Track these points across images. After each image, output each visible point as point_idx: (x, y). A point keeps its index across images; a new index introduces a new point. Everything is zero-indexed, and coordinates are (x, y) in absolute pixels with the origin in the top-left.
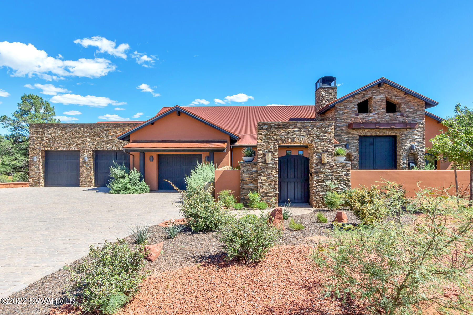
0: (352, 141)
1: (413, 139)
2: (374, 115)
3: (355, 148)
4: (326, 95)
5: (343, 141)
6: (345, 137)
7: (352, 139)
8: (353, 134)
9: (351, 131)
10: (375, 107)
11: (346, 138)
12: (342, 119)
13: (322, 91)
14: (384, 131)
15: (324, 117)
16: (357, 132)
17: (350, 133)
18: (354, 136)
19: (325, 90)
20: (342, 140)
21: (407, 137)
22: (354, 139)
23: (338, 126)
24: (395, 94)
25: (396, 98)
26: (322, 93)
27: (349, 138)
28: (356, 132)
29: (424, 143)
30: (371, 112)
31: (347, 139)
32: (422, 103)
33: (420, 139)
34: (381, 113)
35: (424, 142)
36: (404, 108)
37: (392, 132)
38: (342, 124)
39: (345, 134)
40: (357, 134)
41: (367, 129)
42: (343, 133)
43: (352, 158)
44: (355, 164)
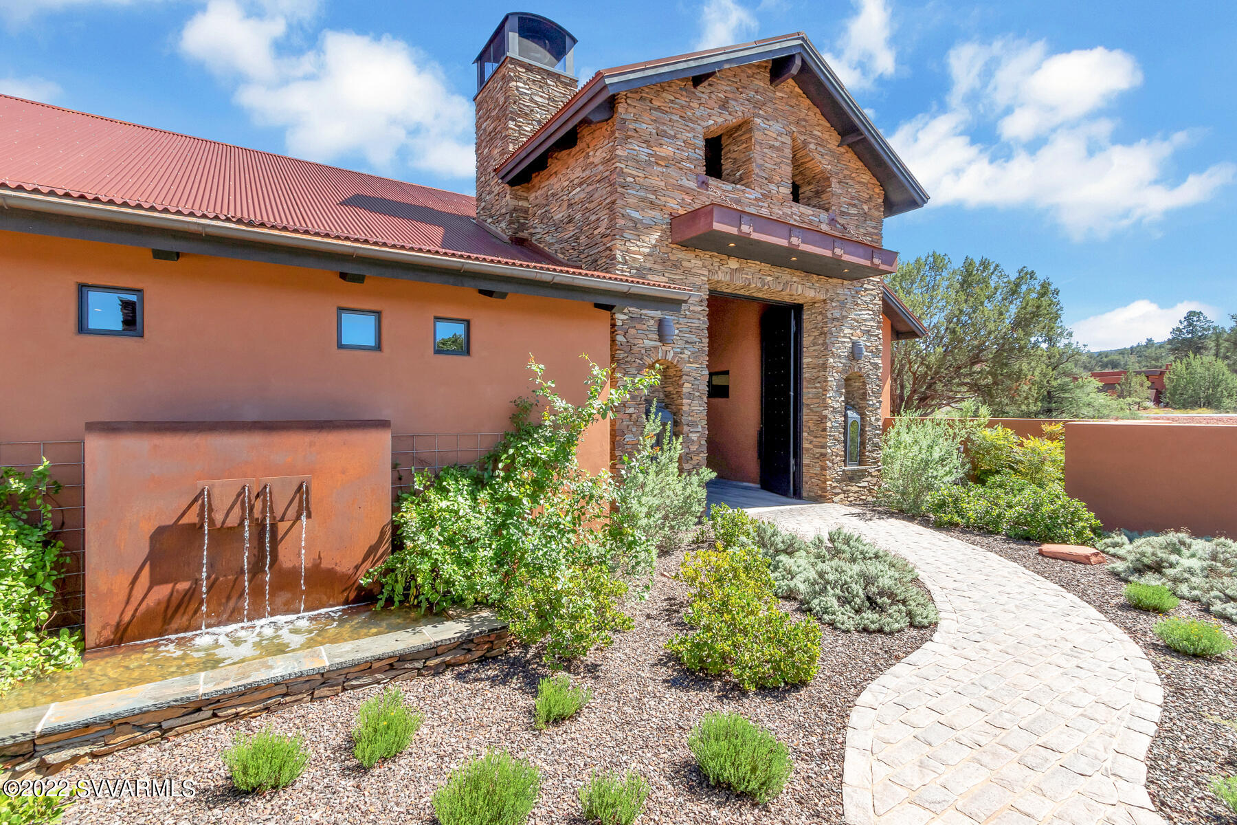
1: (857, 322)
2: (756, 199)
3: (694, 337)
8: (689, 271)
9: (681, 255)
10: (760, 166)
12: (647, 189)
14: (786, 275)
16: (704, 266)
17: (676, 265)
18: (691, 279)
19: (531, 76)
21: (844, 313)
23: (631, 219)
24: (816, 132)
25: (819, 149)
26: (517, 87)
28: (699, 263)
29: (879, 338)
30: (747, 185)
32: (877, 190)
33: (872, 323)
34: (778, 200)
35: (881, 336)
36: (839, 196)
37: (807, 284)
38: (645, 214)
39: (659, 264)
40: (701, 272)
41: (737, 259)
42: (650, 258)
43: (687, 385)
44: (693, 416)
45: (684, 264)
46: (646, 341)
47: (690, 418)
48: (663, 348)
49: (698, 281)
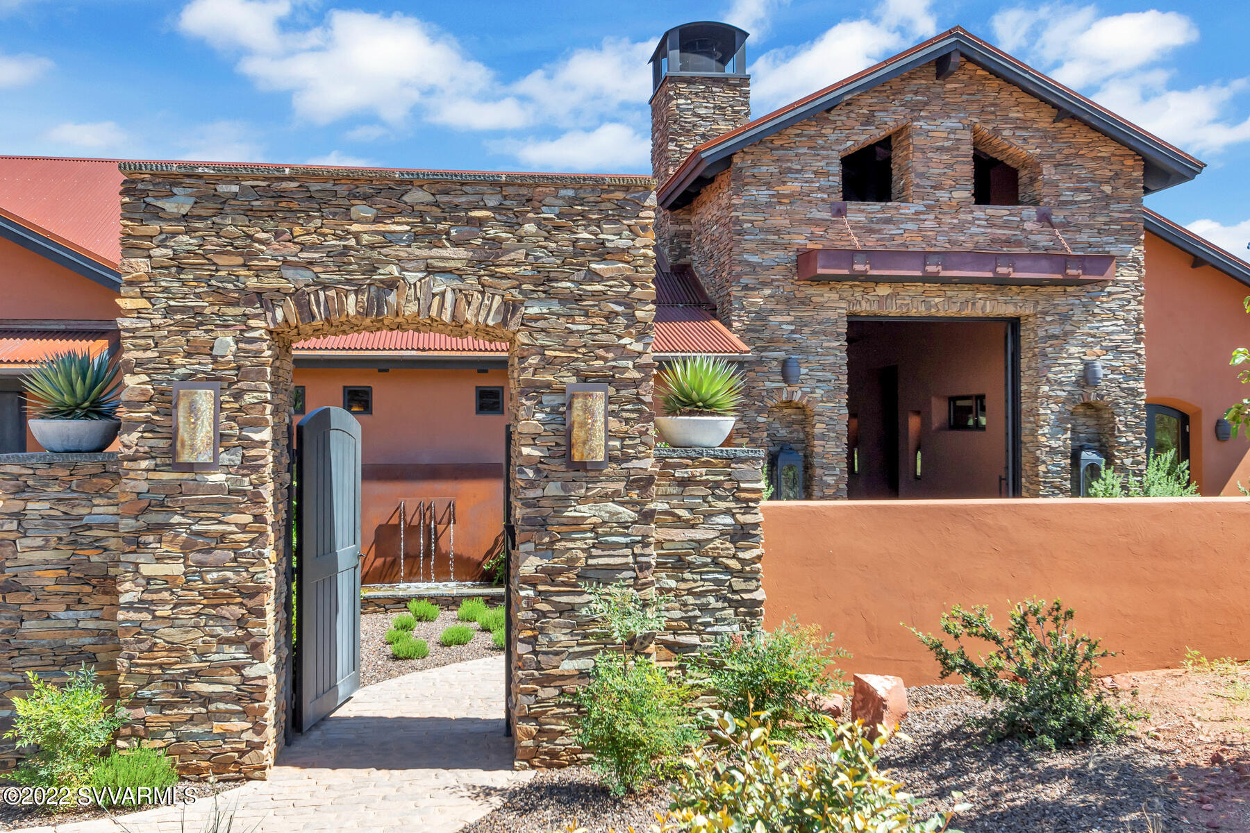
0: (813, 342)
1: (1094, 336)
2: (917, 213)
3: (829, 375)
4: (699, 116)
5: (771, 340)
6: (780, 319)
7: (814, 333)
8: (822, 306)
9: (810, 291)
10: (922, 175)
11: (788, 323)
12: (768, 231)
13: (680, 95)
14: (965, 293)
15: (689, 222)
16: (841, 298)
17: (806, 302)
18: (824, 314)
19: (694, 89)
20: (766, 335)
21: (1068, 328)
22: (824, 333)
23: (749, 264)
24: (1012, 115)
25: (1018, 133)
26: (678, 106)
27: (800, 324)
28: (835, 296)
29: (1140, 355)
30: (905, 201)
31: (793, 332)
32: (1129, 162)
33: (1124, 336)
34: (950, 207)
35: (1142, 352)
36: (1054, 184)
37: (1002, 299)
38: (765, 257)
39: (783, 303)
40: (837, 305)
41: (887, 285)
42: (773, 299)
43: (818, 425)
44: (828, 458)
45: (814, 299)
46: (767, 383)
47: (824, 461)
48: (789, 389)
49: (832, 315)
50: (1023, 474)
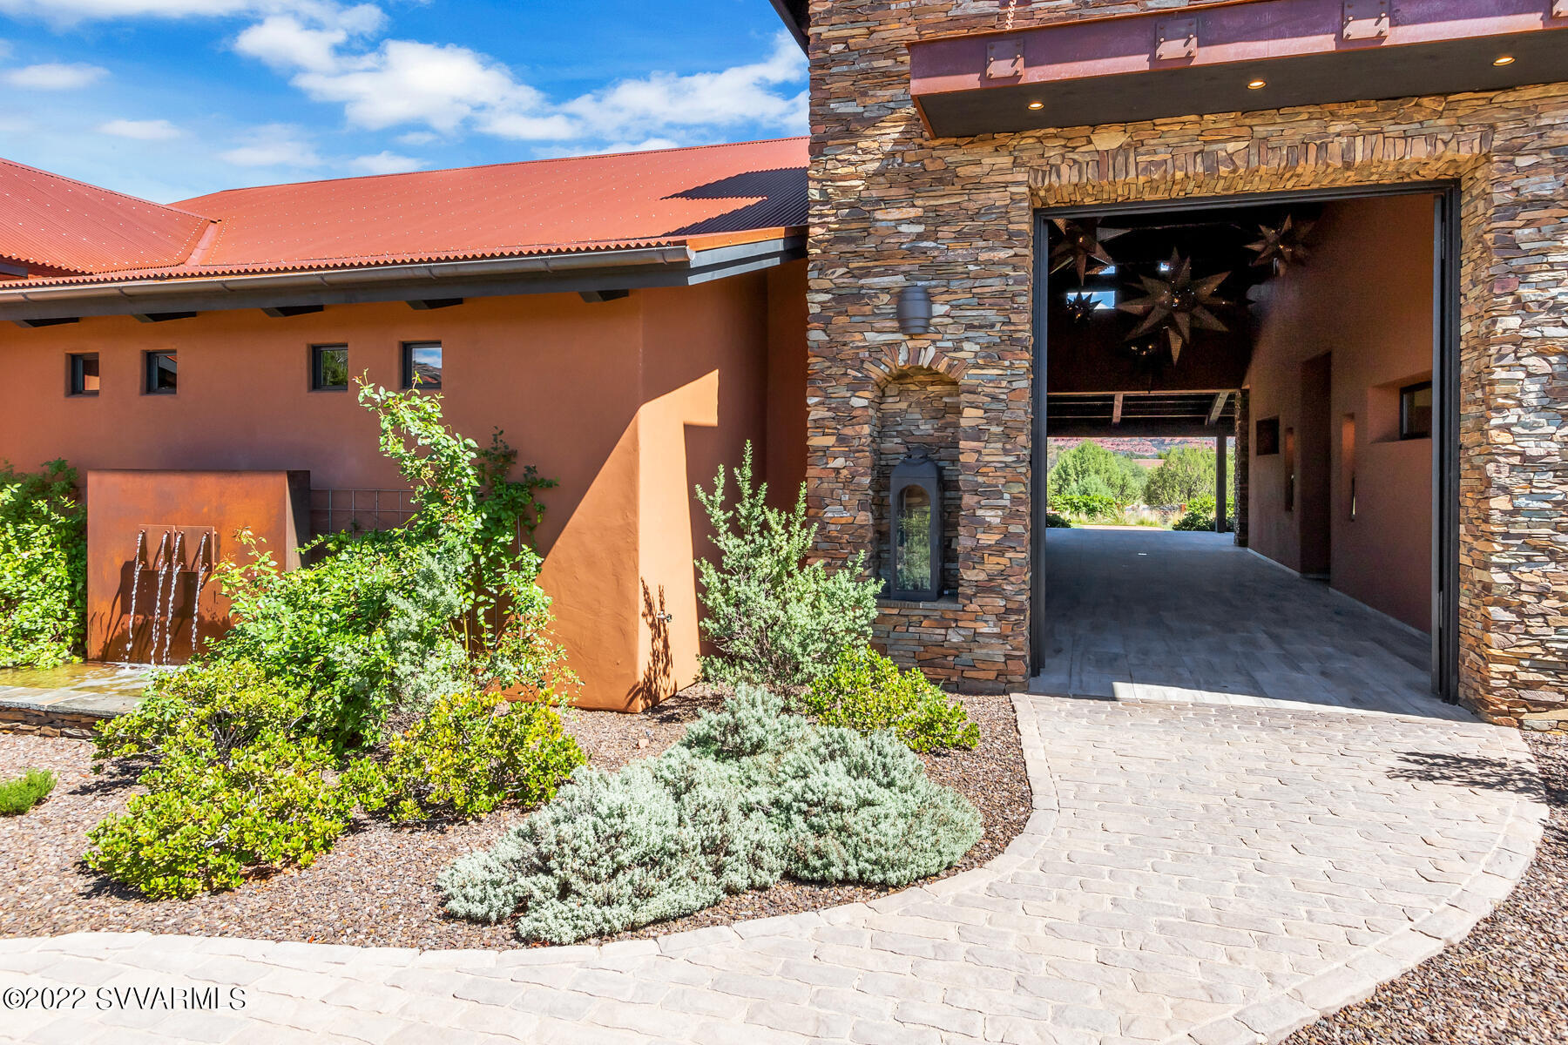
0: (960, 252)
3: (991, 315)
5: (879, 255)
6: (895, 214)
7: (961, 236)
8: (977, 185)
9: (954, 156)
11: (911, 222)
12: (874, 53)
14: (1299, 125)
16: (1019, 164)
17: (946, 177)
18: (982, 199)
20: (869, 245)
22: (982, 235)
27: (935, 220)
28: (1004, 161)
31: (920, 237)
37: (1392, 129)
38: (869, 101)
39: (900, 185)
40: (1009, 178)
41: (1116, 127)
42: (881, 179)
43: (968, 412)
44: (985, 475)
45: (961, 171)
46: (870, 336)
47: (980, 479)
48: (911, 344)
49: (998, 198)
50: (1462, 516)
